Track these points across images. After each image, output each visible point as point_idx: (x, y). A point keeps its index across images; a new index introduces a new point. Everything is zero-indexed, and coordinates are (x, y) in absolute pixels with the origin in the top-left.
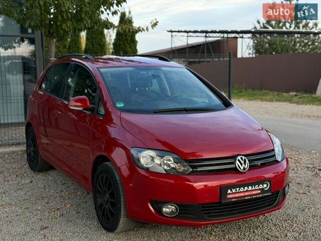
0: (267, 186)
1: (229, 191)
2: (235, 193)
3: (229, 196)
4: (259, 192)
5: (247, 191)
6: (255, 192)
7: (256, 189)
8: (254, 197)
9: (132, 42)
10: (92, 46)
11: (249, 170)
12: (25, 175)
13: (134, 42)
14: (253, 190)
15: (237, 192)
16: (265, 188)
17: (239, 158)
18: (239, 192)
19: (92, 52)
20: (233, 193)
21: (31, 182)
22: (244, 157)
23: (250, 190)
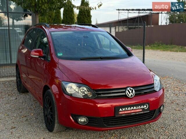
0: (147, 106)
1: (121, 110)
2: (124, 111)
3: (120, 113)
4: (141, 110)
5: (133, 109)
6: (138, 111)
7: (139, 109)
8: (137, 113)
9: (88, 16)
10: (66, 19)
11: (134, 97)
12: (14, 95)
13: (89, 16)
14: (137, 109)
15: (126, 110)
16: (145, 108)
17: (128, 89)
18: (127, 110)
19: (66, 22)
20: (123, 111)
21: (16, 99)
22: (131, 89)
23: (135, 109)
